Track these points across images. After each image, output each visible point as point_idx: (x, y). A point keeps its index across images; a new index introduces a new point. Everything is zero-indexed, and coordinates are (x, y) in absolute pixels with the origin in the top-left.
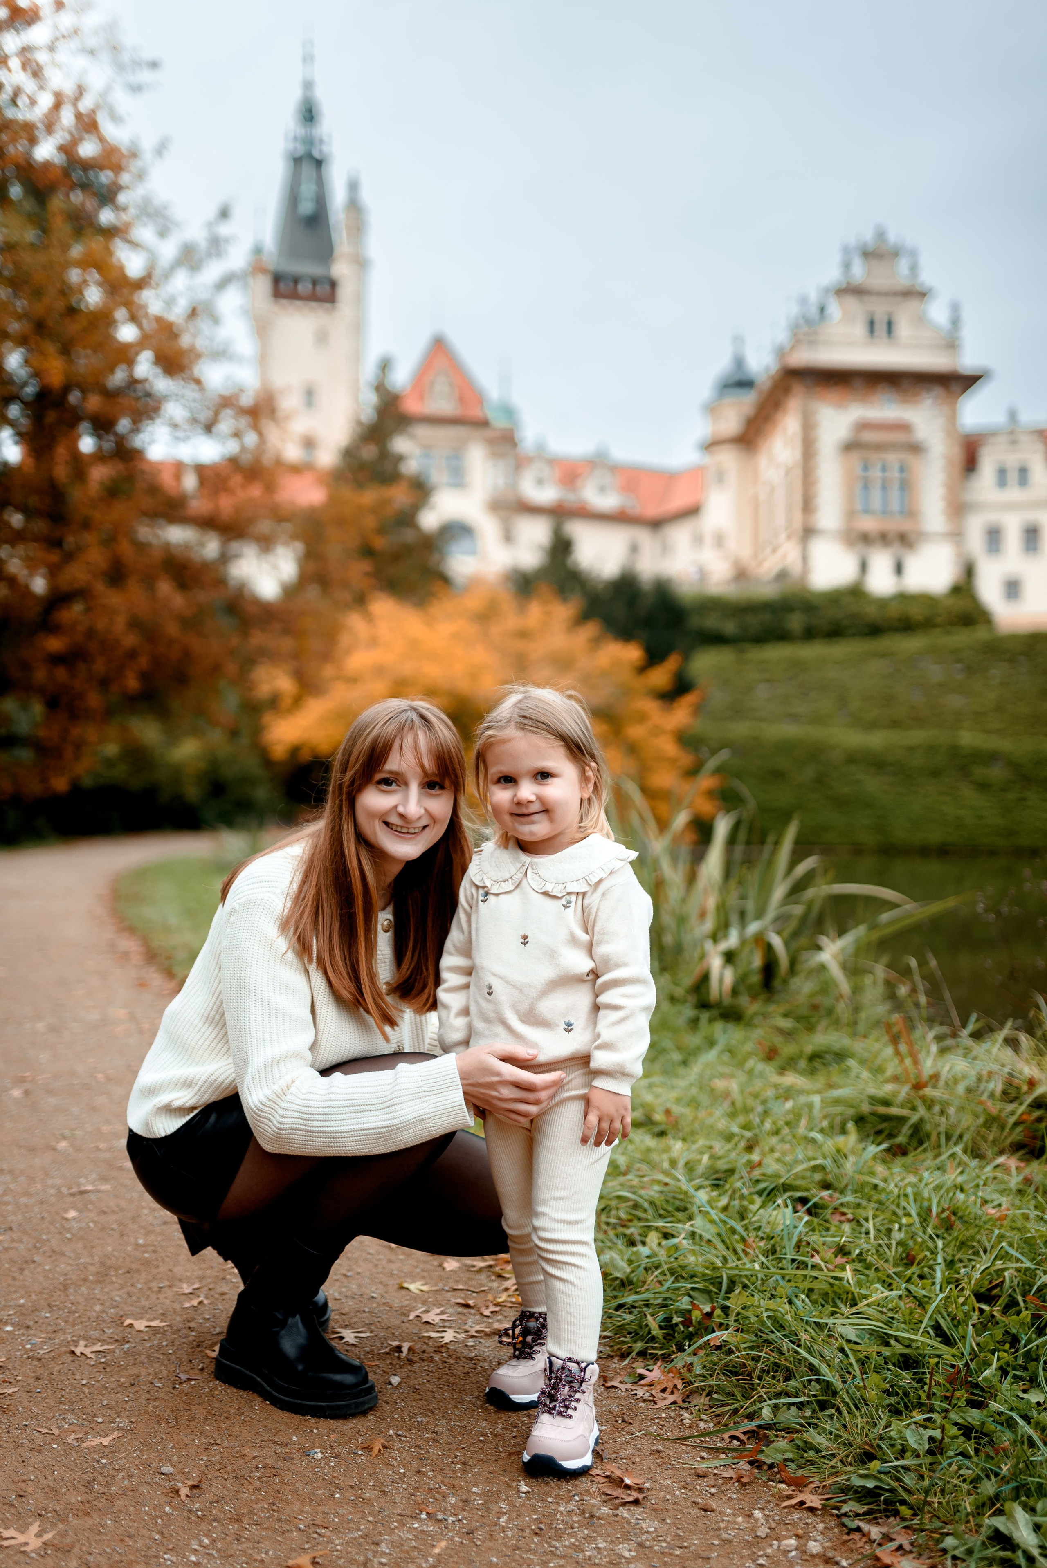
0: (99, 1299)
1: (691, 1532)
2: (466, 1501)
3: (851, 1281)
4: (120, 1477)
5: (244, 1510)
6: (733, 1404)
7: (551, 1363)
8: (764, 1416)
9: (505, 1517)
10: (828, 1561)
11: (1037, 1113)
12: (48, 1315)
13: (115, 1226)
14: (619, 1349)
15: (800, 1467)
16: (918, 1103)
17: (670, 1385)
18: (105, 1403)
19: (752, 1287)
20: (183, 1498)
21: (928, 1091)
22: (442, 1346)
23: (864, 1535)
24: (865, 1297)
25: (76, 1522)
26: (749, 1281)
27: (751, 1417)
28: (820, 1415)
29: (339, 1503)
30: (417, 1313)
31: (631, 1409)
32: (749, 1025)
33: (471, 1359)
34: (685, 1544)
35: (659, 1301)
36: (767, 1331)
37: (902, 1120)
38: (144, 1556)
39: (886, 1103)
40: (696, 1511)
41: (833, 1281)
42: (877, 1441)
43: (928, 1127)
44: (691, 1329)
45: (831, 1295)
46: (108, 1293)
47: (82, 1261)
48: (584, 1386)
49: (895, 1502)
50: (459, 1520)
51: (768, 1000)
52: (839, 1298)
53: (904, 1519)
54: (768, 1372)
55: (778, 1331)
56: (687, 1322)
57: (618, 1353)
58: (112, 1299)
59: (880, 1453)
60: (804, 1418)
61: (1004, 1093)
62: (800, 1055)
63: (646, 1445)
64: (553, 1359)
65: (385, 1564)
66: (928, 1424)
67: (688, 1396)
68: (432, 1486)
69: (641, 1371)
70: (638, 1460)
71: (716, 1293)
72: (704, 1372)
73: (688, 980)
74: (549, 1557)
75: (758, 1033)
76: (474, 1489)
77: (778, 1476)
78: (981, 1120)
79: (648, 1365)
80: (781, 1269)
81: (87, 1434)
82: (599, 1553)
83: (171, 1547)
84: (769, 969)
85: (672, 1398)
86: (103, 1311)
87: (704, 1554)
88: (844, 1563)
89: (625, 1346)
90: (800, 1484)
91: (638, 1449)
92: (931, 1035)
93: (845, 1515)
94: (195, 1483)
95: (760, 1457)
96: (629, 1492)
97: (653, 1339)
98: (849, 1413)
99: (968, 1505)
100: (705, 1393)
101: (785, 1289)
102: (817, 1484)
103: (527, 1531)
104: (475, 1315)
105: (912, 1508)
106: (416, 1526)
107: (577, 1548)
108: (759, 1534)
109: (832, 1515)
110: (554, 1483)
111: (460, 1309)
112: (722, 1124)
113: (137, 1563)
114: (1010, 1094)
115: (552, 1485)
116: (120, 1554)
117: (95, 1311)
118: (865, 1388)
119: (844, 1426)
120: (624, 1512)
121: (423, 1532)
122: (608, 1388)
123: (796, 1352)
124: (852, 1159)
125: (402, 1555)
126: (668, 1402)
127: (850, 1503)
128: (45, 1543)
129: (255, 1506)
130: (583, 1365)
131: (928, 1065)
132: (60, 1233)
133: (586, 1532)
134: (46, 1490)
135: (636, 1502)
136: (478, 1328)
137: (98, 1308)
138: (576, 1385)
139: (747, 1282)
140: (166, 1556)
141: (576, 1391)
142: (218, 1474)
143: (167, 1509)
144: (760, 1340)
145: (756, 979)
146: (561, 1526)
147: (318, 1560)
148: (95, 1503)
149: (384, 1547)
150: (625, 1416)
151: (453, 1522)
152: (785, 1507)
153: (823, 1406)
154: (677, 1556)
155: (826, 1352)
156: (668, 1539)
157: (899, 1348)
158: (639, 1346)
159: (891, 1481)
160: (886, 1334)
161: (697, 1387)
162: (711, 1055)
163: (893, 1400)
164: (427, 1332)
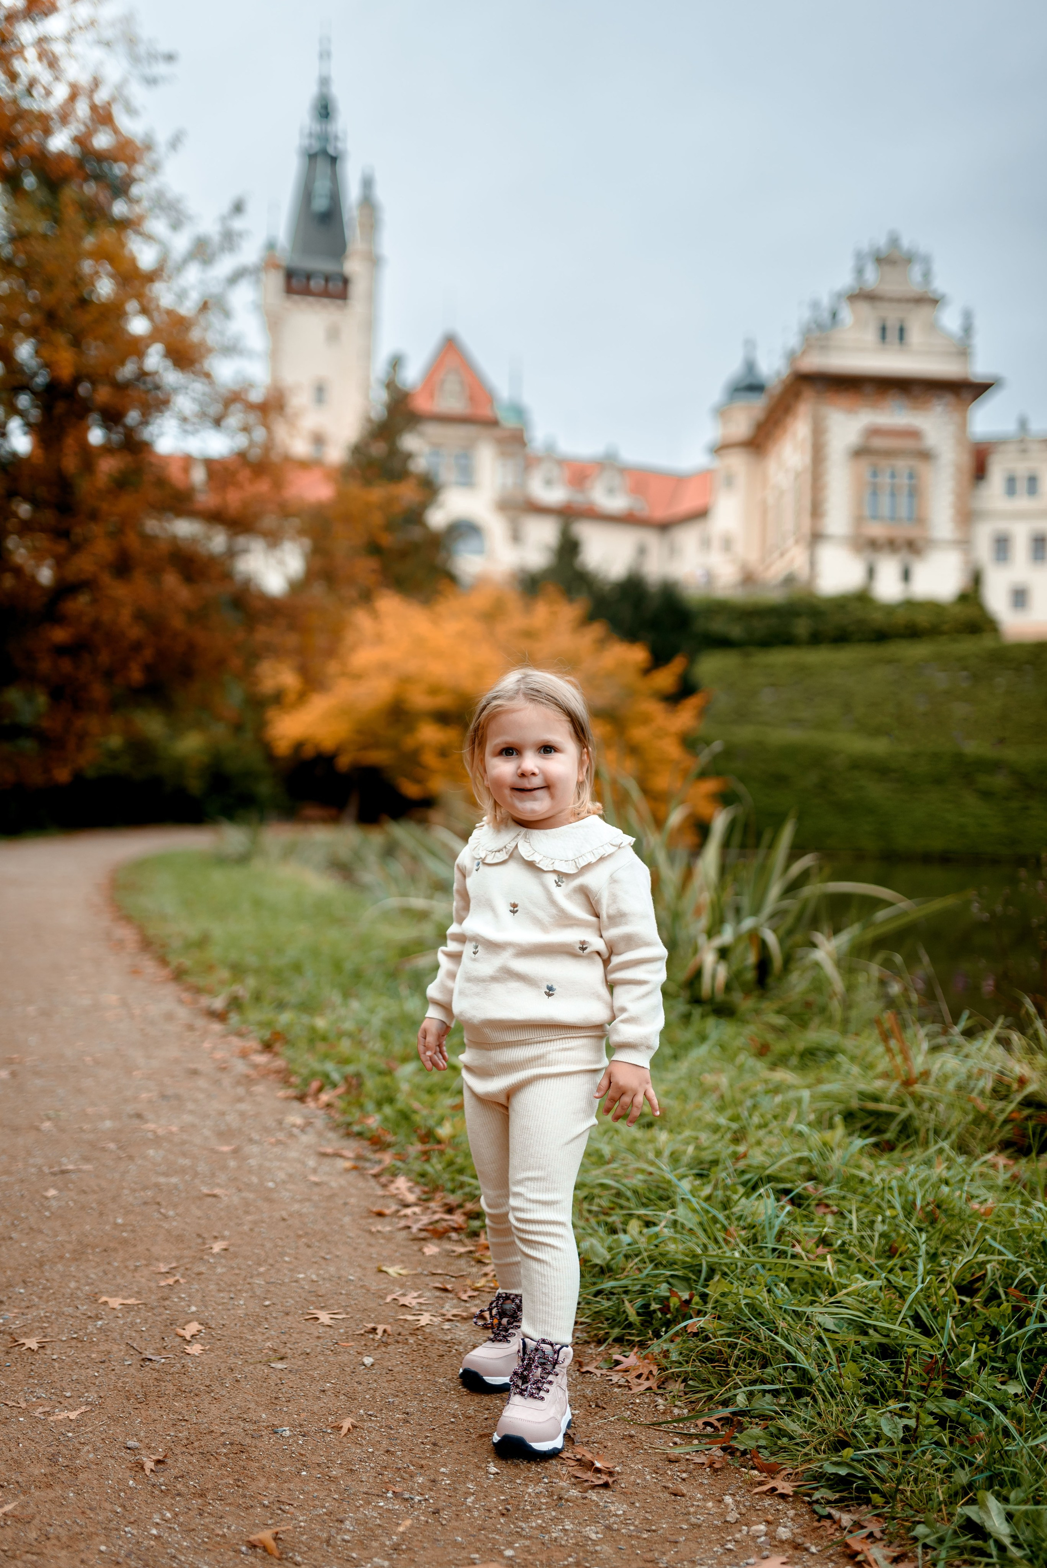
0: (74, 1276)
1: (660, 1516)
2: (434, 1481)
3: (831, 1271)
4: (85, 1450)
5: (209, 1486)
6: (708, 1390)
7: (524, 1344)
8: (738, 1402)
9: (472, 1498)
10: (797, 1547)
11: (1027, 1112)
12: (22, 1291)
13: (94, 1205)
14: (596, 1335)
15: (773, 1454)
16: (908, 1099)
17: (646, 1372)
18: (75, 1377)
19: (732, 1275)
20: (148, 1472)
21: (918, 1088)
22: (418, 1329)
23: (835, 1522)
24: (845, 1286)
25: (37, 1493)
26: (729, 1269)
27: (725, 1403)
28: (795, 1403)
29: (304, 1481)
30: (394, 1296)
31: (606, 1395)
32: (744, 1021)
33: (447, 1342)
34: (654, 1528)
35: (638, 1288)
36: (745, 1319)
37: (891, 1116)
38: (105, 1529)
39: (876, 1099)
40: (667, 1495)
41: (813, 1270)
42: (852, 1429)
43: (917, 1123)
44: (668, 1316)
45: (811, 1284)
46: (83, 1271)
47: (59, 1238)
48: (557, 1369)
49: (867, 1490)
50: (426, 1500)
51: (762, 997)
52: (819, 1288)
53: (875, 1507)
54: (745, 1360)
55: (756, 1319)
56: (665, 1309)
57: (595, 1339)
58: (88, 1277)
59: (854, 1441)
60: (779, 1405)
61: (994, 1090)
62: (792, 1052)
63: (619, 1430)
64: (527, 1340)
65: (348, 1542)
66: (904, 1413)
67: (663, 1383)
68: (400, 1466)
69: (616, 1357)
70: (610, 1444)
71: (695, 1281)
72: (681, 1359)
73: (683, 975)
74: (514, 1538)
75: (751, 1030)
76: (443, 1470)
77: (750, 1463)
78: (970, 1117)
79: (625, 1352)
80: (761, 1257)
81: (54, 1407)
82: (565, 1535)
83: (132, 1520)
84: (763, 966)
85: (647, 1384)
86: (78, 1288)
87: (672, 1538)
88: (813, 1549)
89: (602, 1332)
90: (772, 1471)
91: (611, 1434)
92: (922, 1033)
93: (817, 1502)
94: (161, 1458)
95: (733, 1443)
96: (599, 1475)
97: (630, 1325)
98: (824, 1401)
99: (940, 1493)
100: (680, 1380)
101: (765, 1276)
102: (790, 1471)
103: (494, 1511)
104: (452, 1299)
105: (883, 1495)
106: (381, 1504)
107: (543, 1529)
108: (728, 1519)
109: (803, 1502)
110: (523, 1465)
111: (438, 1293)
112: (710, 1117)
113: (97, 1535)
114: (1001, 1092)
115: (522, 1467)
116: (81, 1526)
117: (69, 1288)
118: (841, 1376)
119: (819, 1414)
120: (593, 1495)
121: (388, 1510)
122: (583, 1373)
123: (774, 1340)
124: (838, 1153)
125: (367, 1533)
126: (642, 1388)
127: (823, 1490)
128: (5, 1514)
129: (220, 1482)
130: (558, 1347)
131: (919, 1061)
132: (39, 1211)
133: (554, 1513)
134: (10, 1462)
135: (606, 1486)
136: (455, 1312)
137: (73, 1285)
138: (549, 1367)
139: (726, 1270)
140: (126, 1529)
141: (549, 1373)
142: (184, 1449)
143: (131, 1482)
144: (738, 1328)
145: (750, 975)
146: (528, 1508)
147: (281, 1536)
148: (59, 1475)
149: (348, 1525)
150: (599, 1401)
151: (420, 1501)
152: (756, 1494)
153: (799, 1393)
154: (645, 1539)
155: (804, 1340)
156: (636, 1523)
157: (877, 1338)
158: (616, 1332)
159: (863, 1469)
160: (865, 1324)
161: (673, 1373)
162: (702, 1051)
163: (869, 1389)
164: (403, 1315)
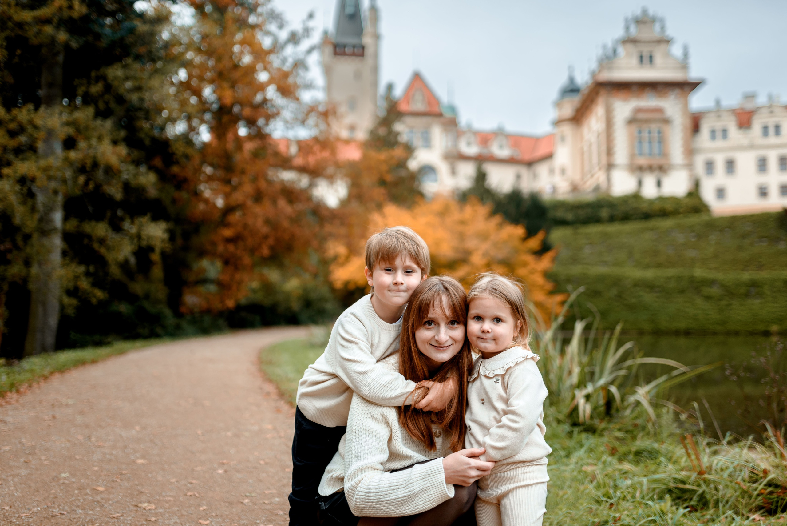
11: (770, 489)
16: (701, 482)
21: (706, 476)
32: (601, 435)
37: (694, 491)
39: (683, 482)
43: (708, 496)
51: (609, 422)
61: (751, 477)
62: (630, 452)
73: (566, 410)
75: (605, 439)
78: (738, 493)
84: (609, 403)
92: (705, 443)
112: (594, 492)
114: (754, 479)
124: (670, 515)
131: (705, 460)
145: (602, 409)
162: (581, 452)
